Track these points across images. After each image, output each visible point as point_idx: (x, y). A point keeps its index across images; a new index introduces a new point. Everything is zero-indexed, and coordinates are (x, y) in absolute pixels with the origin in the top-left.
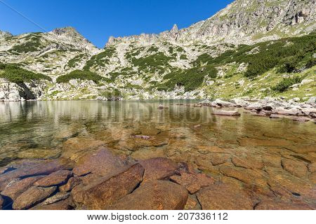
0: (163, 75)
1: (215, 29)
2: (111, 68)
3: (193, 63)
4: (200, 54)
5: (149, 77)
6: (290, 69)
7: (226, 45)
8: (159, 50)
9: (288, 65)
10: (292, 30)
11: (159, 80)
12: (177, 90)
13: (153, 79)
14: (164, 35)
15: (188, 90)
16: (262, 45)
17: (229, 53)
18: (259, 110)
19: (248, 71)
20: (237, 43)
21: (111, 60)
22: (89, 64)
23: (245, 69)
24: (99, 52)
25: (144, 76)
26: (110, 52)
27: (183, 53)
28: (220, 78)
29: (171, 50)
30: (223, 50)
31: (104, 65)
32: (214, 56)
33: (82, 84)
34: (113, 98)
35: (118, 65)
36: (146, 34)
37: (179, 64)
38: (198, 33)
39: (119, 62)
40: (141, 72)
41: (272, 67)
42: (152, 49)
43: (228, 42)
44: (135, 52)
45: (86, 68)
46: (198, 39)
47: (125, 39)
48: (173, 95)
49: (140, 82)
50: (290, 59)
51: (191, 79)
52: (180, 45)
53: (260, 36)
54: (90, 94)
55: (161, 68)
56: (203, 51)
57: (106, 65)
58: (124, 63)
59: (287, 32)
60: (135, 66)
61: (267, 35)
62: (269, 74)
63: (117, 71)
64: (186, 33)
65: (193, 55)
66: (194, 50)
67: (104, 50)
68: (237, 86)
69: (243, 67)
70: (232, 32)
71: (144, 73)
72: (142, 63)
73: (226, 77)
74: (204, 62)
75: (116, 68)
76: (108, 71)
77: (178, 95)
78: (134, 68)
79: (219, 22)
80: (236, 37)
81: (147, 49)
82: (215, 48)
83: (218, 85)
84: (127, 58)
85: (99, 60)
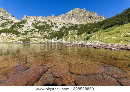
0: (49, 33)
1: (67, 18)
2: (25, 29)
3: (60, 29)
4: (62, 26)
5: (43, 34)
6: (89, 33)
7: (71, 24)
8: (47, 23)
9: (89, 32)
10: (90, 21)
11: (47, 35)
12: (54, 39)
13: (45, 34)
14: (49, 18)
15: (58, 39)
16: (82, 25)
17: (72, 27)
18: (80, 45)
19: (78, 33)
20: (74, 24)
21: (25, 25)
22: (13, 26)
23: (77, 32)
24: (19, 21)
25: (41, 33)
26: (25, 22)
27: (56, 25)
28: (69, 35)
29: (52, 24)
30: (70, 25)
31: (21, 28)
32: (67, 27)
33: (9, 35)
34: (26, 42)
35: (29, 28)
36: (41, 16)
37: (55, 29)
38: (62, 19)
39: (29, 27)
40: (39, 31)
41: (84, 32)
42: (44, 22)
43: (72, 23)
44: (37, 23)
45: (11, 28)
46: (62, 21)
47: (31, 17)
48: (53, 41)
49: (39, 35)
50: (89, 30)
51: (59, 35)
52: (55, 22)
53: (81, 22)
54: (14, 40)
55: (48, 30)
56: (63, 25)
57: (22, 27)
58: (31, 27)
59: (88, 22)
60: (37, 29)
61: (83, 22)
62: (83, 34)
63: (28, 30)
64: (57, 18)
65: (60, 26)
66: (60, 24)
67: (21, 21)
68: (75, 38)
69: (76, 32)
70: (73, 20)
71: (41, 32)
72: (40, 28)
73: (71, 35)
74: (64, 29)
75: (28, 29)
76: (23, 30)
77: (55, 41)
78: (36, 29)
79: (68, 15)
80: (74, 22)
81: (42, 22)
82: (67, 25)
83: (69, 37)
84: (33, 25)
85: (19, 25)
